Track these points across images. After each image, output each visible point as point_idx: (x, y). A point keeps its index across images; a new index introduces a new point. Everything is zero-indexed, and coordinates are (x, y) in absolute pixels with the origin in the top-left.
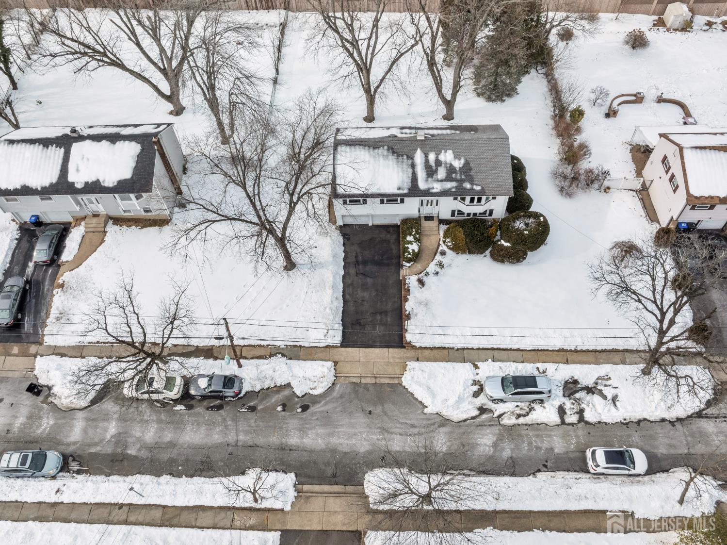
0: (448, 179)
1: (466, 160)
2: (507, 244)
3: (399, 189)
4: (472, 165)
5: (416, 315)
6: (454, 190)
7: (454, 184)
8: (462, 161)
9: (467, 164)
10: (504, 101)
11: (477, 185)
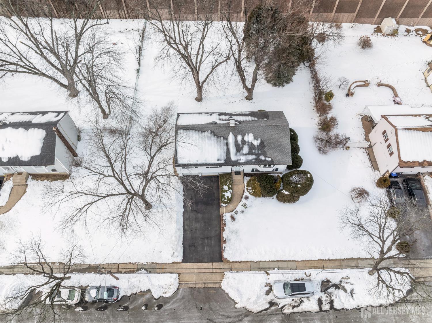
0: (250, 153)
1: (261, 140)
2: (287, 193)
3: (218, 160)
4: (265, 144)
5: (230, 240)
6: (254, 161)
7: (254, 157)
8: (259, 141)
9: (262, 143)
10: (284, 86)
11: (269, 157)
